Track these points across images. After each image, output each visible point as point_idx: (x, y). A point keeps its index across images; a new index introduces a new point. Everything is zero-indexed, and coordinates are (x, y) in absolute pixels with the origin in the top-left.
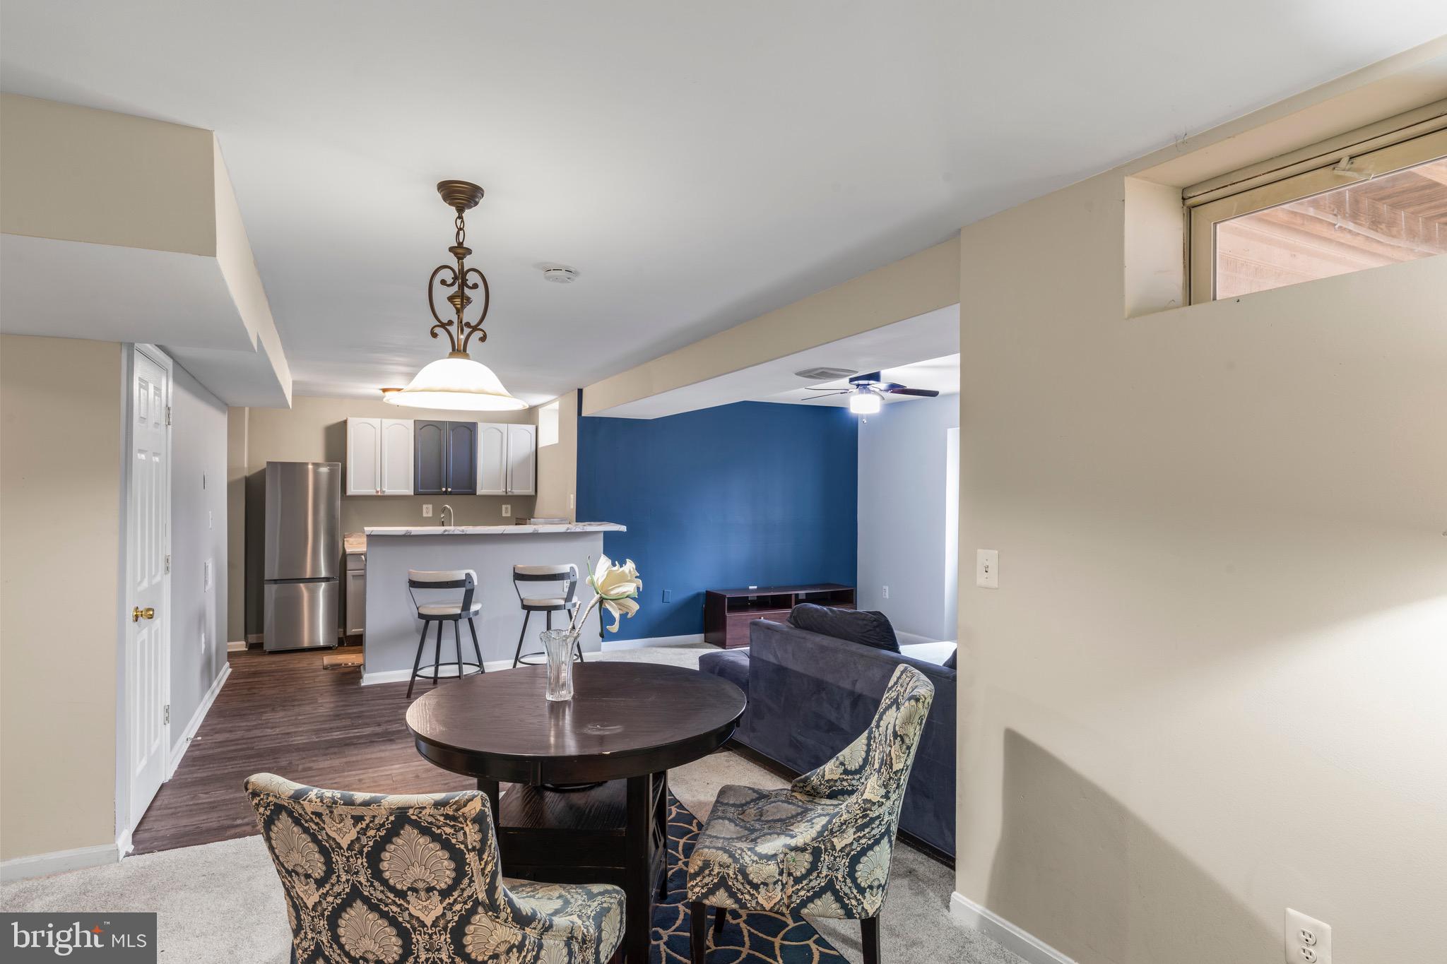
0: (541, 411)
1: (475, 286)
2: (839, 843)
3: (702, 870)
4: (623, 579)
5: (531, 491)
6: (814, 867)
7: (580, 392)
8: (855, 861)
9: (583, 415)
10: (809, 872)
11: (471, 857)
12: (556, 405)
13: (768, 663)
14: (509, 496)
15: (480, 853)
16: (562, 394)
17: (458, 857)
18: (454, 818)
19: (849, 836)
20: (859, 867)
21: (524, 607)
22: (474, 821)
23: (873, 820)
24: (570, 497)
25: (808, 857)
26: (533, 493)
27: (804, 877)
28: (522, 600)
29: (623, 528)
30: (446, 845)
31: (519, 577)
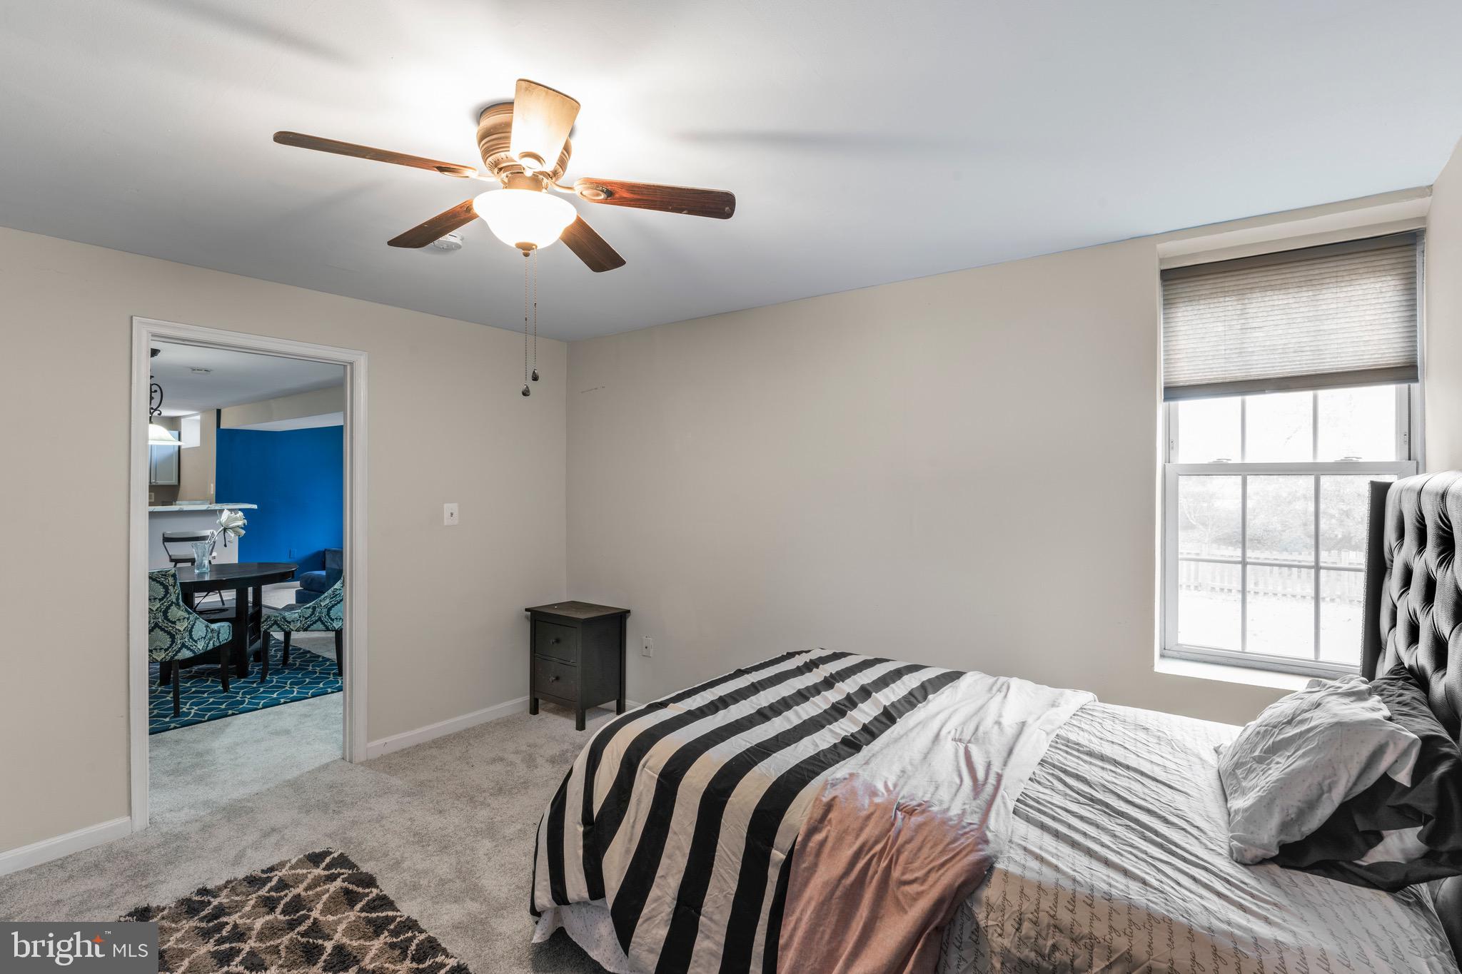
0: (183, 421)
1: (156, 391)
2: (323, 604)
3: (266, 619)
4: (236, 519)
5: (174, 481)
6: (313, 613)
7: (219, 412)
8: (329, 609)
9: (221, 427)
10: (311, 615)
11: (170, 587)
12: (198, 417)
13: (335, 569)
14: (154, 486)
15: (174, 586)
16: (203, 410)
17: (166, 588)
18: (165, 575)
19: (327, 601)
20: (331, 612)
21: (172, 560)
22: (172, 576)
23: (336, 595)
24: (210, 486)
25: (311, 610)
26: (177, 483)
27: (309, 617)
28: (170, 556)
29: (255, 507)
30: (162, 584)
31: (167, 539)
